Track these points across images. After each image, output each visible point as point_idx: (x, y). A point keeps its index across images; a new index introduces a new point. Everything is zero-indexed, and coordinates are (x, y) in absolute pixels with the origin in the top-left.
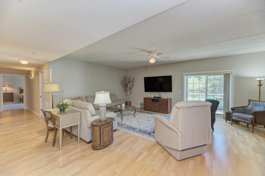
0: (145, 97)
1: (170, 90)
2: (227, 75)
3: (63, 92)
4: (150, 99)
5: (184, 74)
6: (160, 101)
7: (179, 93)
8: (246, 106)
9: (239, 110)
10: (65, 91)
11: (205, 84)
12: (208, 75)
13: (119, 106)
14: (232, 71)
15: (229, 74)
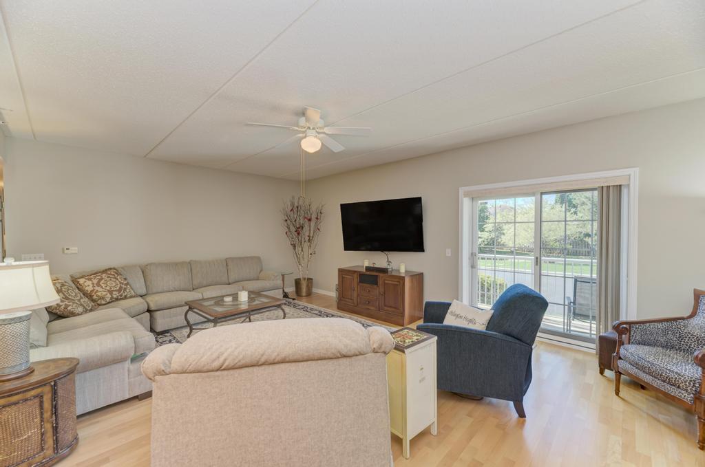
0: (342, 267)
1: (416, 244)
2: (611, 188)
3: (66, 251)
4: (355, 275)
5: (462, 190)
6: (380, 282)
7: (447, 255)
8: (683, 319)
9: (651, 334)
10: (74, 249)
11: (532, 225)
12: (542, 193)
13: (228, 299)
14: (629, 176)
15: (620, 186)
